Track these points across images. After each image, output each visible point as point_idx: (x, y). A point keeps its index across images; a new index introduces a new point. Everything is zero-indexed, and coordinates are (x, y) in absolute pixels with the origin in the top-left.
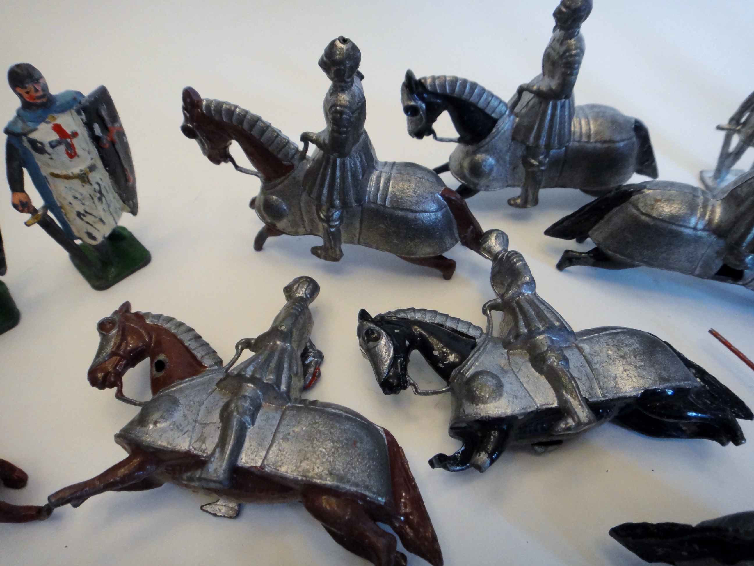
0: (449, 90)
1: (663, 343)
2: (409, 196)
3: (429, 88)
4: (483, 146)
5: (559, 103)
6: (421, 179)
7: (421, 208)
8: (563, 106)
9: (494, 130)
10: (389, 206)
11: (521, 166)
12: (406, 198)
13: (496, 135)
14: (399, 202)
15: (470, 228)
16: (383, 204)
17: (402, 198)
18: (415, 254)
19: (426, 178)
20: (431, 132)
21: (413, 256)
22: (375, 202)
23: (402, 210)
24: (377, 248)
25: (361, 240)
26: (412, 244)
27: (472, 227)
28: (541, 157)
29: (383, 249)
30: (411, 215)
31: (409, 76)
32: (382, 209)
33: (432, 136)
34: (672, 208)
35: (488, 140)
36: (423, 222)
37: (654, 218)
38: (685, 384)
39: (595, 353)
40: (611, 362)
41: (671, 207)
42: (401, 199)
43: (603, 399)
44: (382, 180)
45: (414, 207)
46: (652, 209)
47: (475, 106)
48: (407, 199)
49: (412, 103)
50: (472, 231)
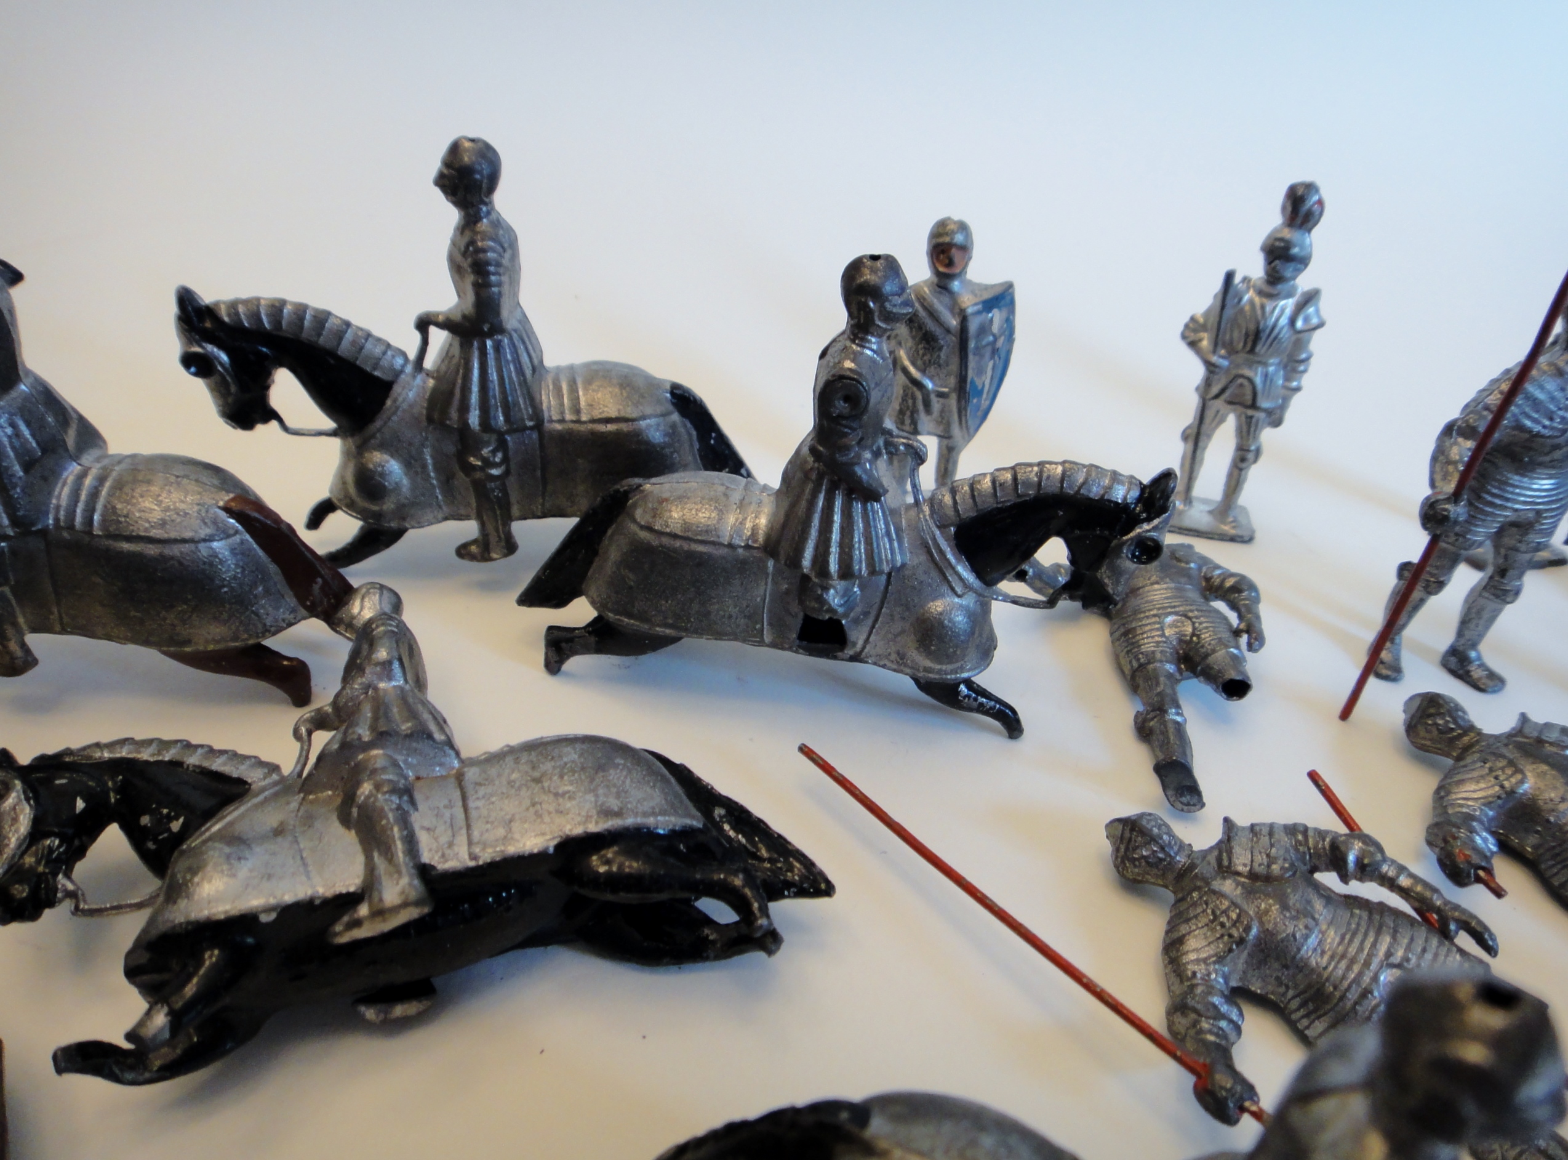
0: (269, 322)
1: (647, 754)
2: (144, 511)
3: (226, 319)
4: (373, 436)
5: (489, 343)
6: (179, 479)
7: (173, 535)
8: (498, 347)
9: (389, 402)
10: (100, 533)
11: (461, 475)
12: (137, 515)
13: (395, 413)
14: (121, 522)
15: (316, 583)
16: (87, 529)
17: (128, 514)
18: (188, 642)
19: (193, 477)
20: (270, 415)
21: (188, 649)
22: (71, 527)
23: (130, 539)
24: (109, 638)
25: (66, 620)
26: (171, 617)
27: (319, 580)
28: (485, 452)
29: (118, 637)
30: (152, 550)
31: (186, 299)
32: (87, 539)
33: (274, 424)
34: (685, 511)
35: (378, 423)
36: (181, 563)
37: (661, 533)
38: (657, 821)
39: (487, 780)
40: (513, 791)
41: (683, 509)
42: (126, 516)
43: (472, 864)
44: (88, 481)
45: (155, 533)
46: (654, 517)
47: (332, 354)
48: (140, 517)
49: (196, 349)
50: (322, 588)
